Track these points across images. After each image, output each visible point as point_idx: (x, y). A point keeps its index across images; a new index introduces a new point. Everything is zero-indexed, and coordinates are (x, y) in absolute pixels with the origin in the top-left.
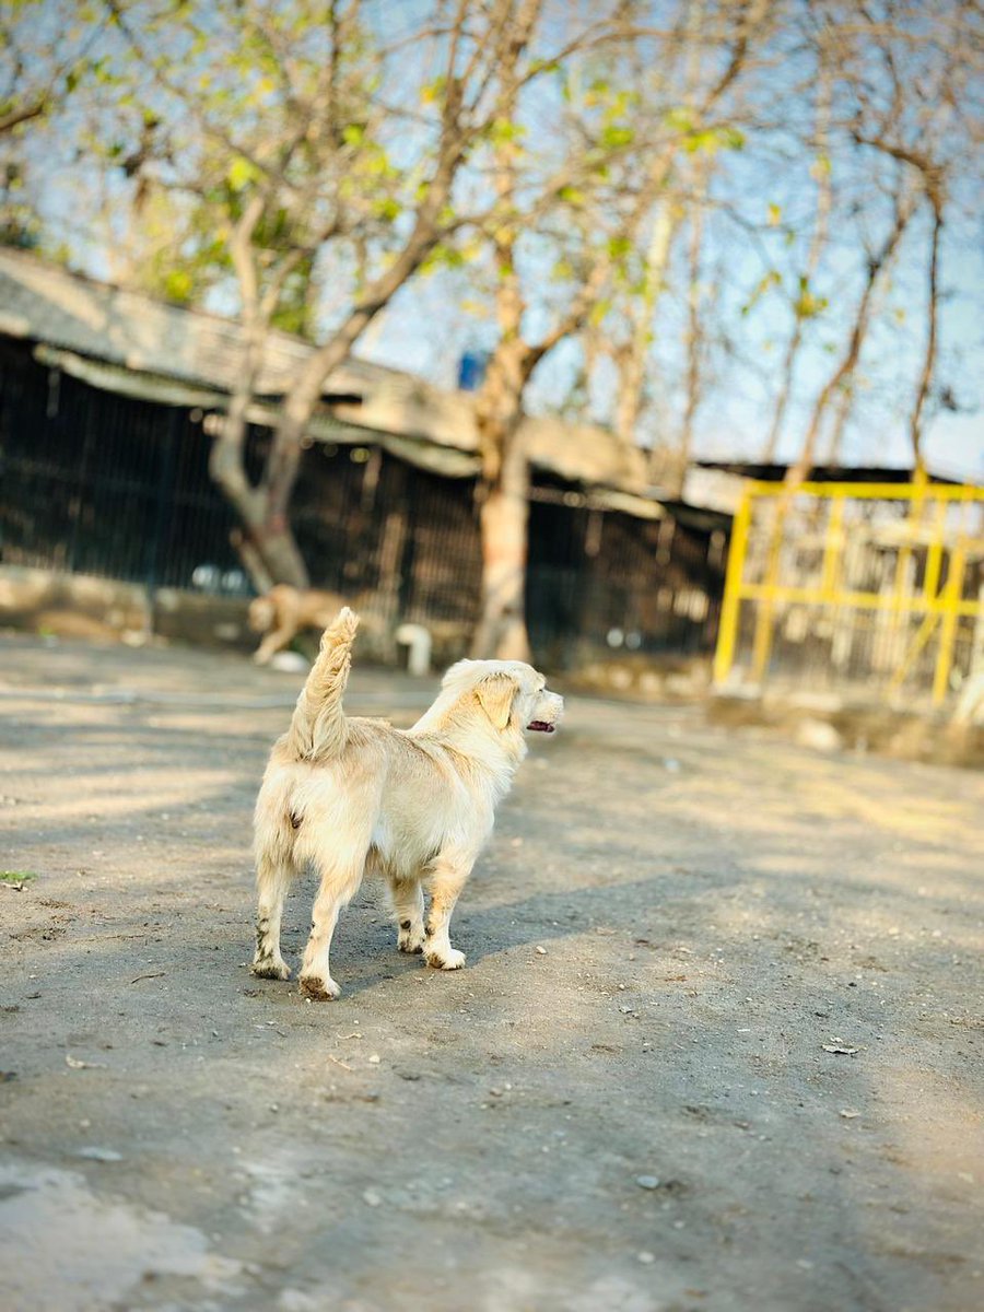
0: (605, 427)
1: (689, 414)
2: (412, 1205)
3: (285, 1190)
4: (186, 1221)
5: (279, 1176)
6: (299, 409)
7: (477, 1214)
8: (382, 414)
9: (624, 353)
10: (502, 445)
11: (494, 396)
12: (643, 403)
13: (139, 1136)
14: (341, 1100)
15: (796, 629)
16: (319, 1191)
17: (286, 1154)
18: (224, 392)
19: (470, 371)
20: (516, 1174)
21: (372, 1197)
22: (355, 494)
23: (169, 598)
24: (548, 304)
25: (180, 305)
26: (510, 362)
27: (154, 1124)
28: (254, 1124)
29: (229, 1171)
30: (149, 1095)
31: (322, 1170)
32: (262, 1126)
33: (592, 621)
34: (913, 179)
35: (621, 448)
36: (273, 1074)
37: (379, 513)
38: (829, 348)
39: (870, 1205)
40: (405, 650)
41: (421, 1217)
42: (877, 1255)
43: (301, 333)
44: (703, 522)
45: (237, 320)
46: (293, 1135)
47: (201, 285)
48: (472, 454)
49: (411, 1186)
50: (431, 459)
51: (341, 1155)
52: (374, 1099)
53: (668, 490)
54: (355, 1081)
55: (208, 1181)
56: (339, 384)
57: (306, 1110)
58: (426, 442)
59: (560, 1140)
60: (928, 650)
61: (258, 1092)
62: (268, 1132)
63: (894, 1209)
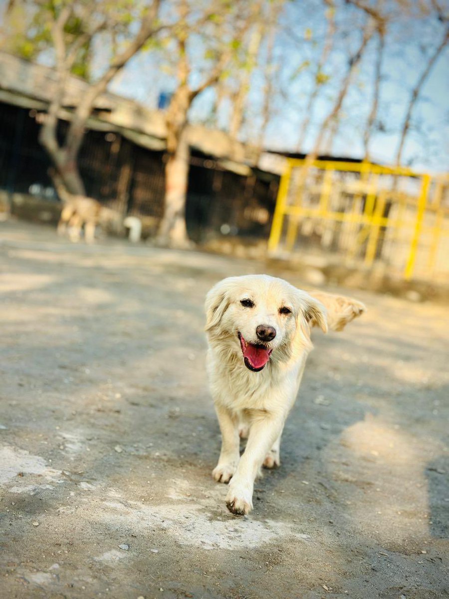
0: (225, 131)
1: (264, 127)
2: (136, 453)
3: (80, 444)
4: (37, 454)
5: (77, 439)
6: (83, 113)
7: (165, 458)
8: (121, 118)
9: (235, 96)
10: (177, 135)
11: (175, 113)
12: (243, 121)
13: (14, 420)
14: (103, 411)
15: (307, 229)
16: (95, 446)
17: (80, 430)
18: (48, 103)
19: (164, 100)
20: (181, 443)
21: (118, 449)
22: (108, 155)
23: (19, 199)
24: (201, 71)
25: (27, 59)
26: (182, 97)
27: (20, 416)
28: (65, 418)
29: (55, 436)
30: (17, 405)
31: (96, 438)
32: (68, 420)
33: (215, 220)
34: (371, 23)
35: (231, 141)
36: (72, 399)
37: (119, 164)
38: (330, 99)
39: (333, 462)
40: (128, 230)
41: (140, 457)
42: (336, 480)
43: (84, 76)
44: (267, 178)
45: (54, 69)
46: (83, 424)
47: (37, 51)
48: (164, 139)
49: (136, 445)
50: (144, 141)
51: (104, 432)
52: (118, 412)
53: (252, 162)
54: (109, 405)
55: (46, 439)
56: (102, 103)
57: (88, 414)
58: (141, 132)
59: (200, 431)
60: (366, 241)
61: (66, 407)
62: (72, 422)
63: (344, 464)
